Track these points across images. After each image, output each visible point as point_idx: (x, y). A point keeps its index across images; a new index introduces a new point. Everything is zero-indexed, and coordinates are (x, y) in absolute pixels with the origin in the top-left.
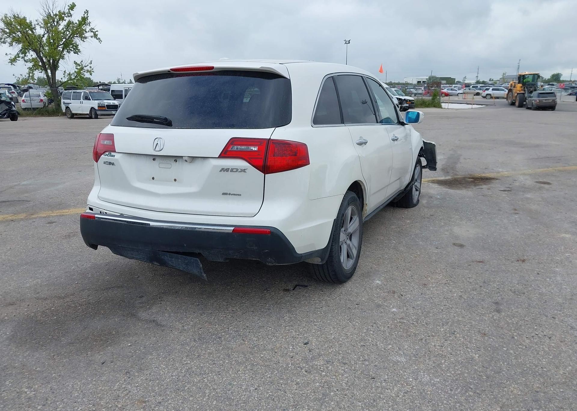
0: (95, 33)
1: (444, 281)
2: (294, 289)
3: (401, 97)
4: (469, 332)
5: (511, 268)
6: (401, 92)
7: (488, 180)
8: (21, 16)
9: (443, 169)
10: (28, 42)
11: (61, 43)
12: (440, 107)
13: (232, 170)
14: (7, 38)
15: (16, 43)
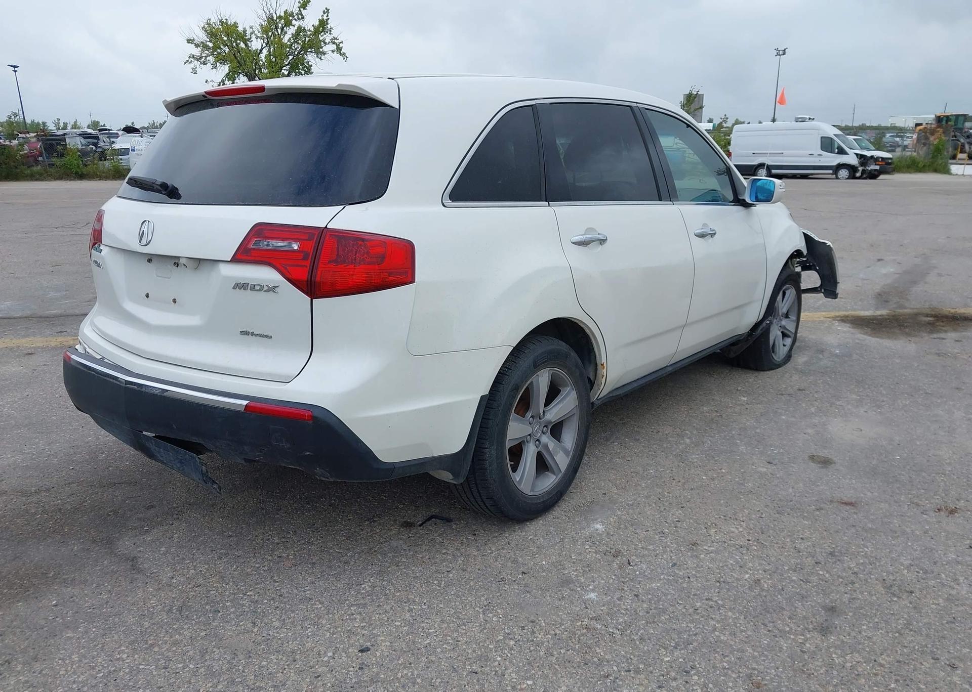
0: (339, 45)
1: (742, 541)
2: (420, 525)
3: (865, 153)
4: (726, 675)
5: (913, 527)
6: (866, 143)
7: (965, 322)
8: (231, 22)
9: (880, 295)
10: (238, 62)
11: (286, 63)
12: (947, 171)
13: (253, 288)
14: (209, 56)
15: (221, 63)
